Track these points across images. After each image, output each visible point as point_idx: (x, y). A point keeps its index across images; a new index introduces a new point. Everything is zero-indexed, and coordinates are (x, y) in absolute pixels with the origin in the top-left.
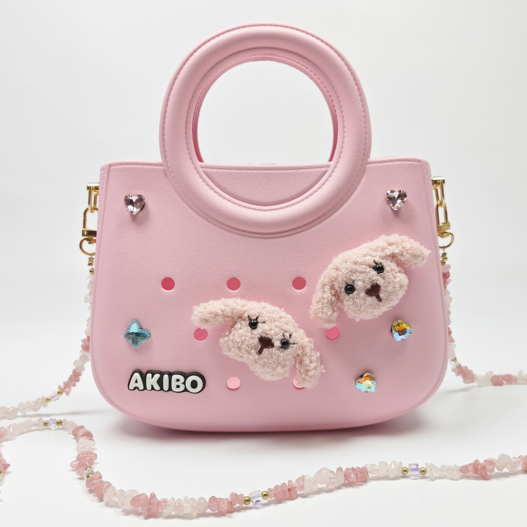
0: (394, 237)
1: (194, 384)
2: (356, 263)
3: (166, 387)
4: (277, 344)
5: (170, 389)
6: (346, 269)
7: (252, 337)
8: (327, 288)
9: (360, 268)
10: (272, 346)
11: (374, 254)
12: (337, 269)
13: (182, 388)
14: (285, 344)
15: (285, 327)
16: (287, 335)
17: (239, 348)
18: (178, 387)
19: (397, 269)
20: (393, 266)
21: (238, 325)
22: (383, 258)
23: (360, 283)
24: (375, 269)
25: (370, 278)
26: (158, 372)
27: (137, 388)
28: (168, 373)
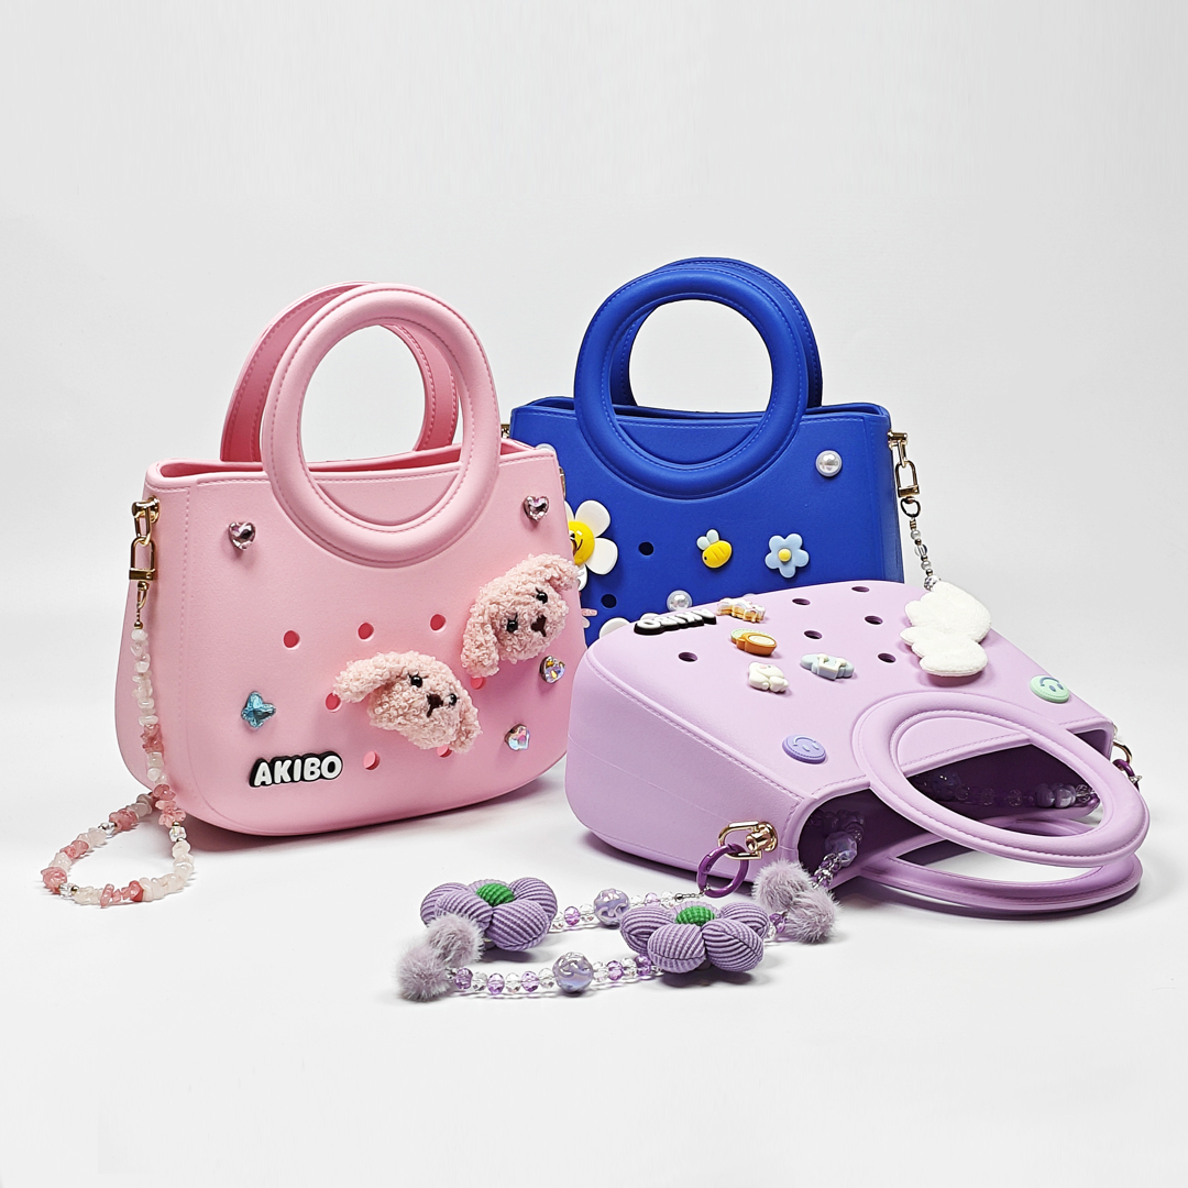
1: (331, 767)
2: (517, 594)
3: (297, 777)
4: (448, 700)
5: (302, 778)
6: (509, 601)
9: (522, 599)
10: (442, 703)
11: (533, 580)
12: (497, 603)
13: (317, 775)
15: (449, 679)
16: (452, 688)
17: (404, 715)
18: (312, 773)
19: (557, 596)
20: (553, 592)
22: (543, 583)
23: (526, 616)
24: (539, 598)
25: (535, 610)
26: (288, 758)
27: (263, 783)
28: (298, 757)
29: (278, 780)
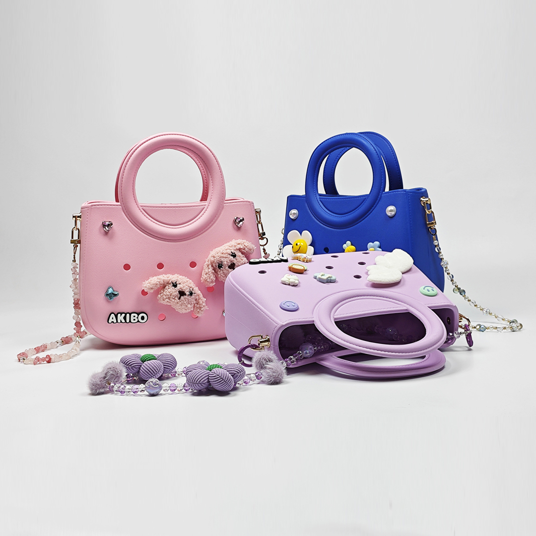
0: (239, 241)
1: (143, 318)
2: (222, 253)
3: (128, 321)
4: (188, 293)
5: (130, 321)
6: (218, 256)
7: (174, 291)
8: (210, 266)
9: (224, 256)
10: (185, 295)
11: (231, 249)
12: (214, 257)
13: (136, 320)
14: (191, 294)
15: (190, 285)
16: (191, 289)
17: (169, 298)
18: (134, 320)
19: (242, 256)
20: (240, 254)
21: (167, 287)
22: (235, 250)
23: (225, 262)
24: (232, 255)
25: (230, 260)
26: (124, 313)
27: (113, 322)
28: (128, 313)
29: (119, 321)
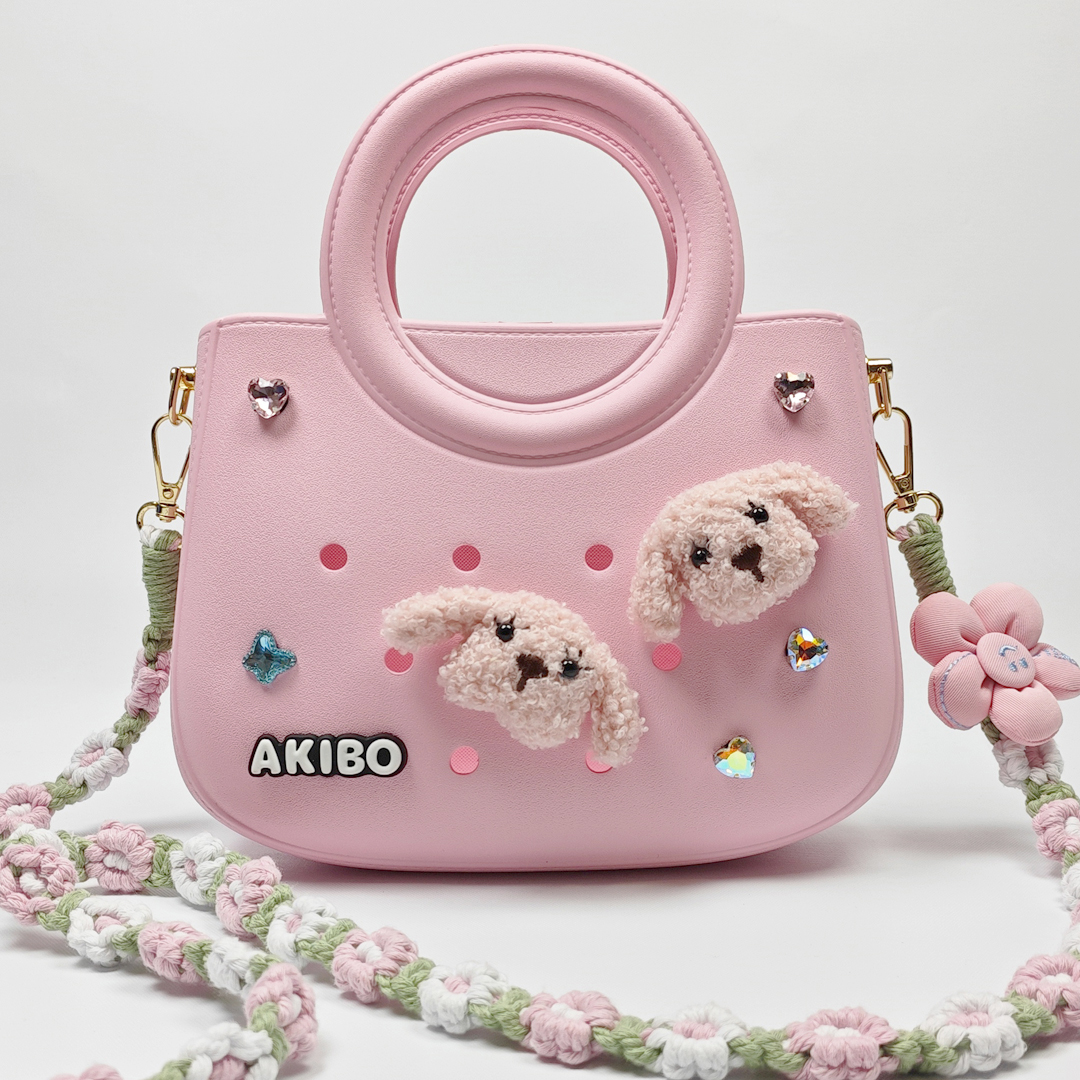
1: (384, 757)
3: (326, 768)
5: (335, 770)
13: (359, 767)
14: (570, 669)
16: (574, 651)
18: (351, 764)
19: (795, 521)
22: (767, 497)
25: (740, 533)
26: (309, 736)
27: (266, 771)
28: (328, 737)
29: (291, 768)
